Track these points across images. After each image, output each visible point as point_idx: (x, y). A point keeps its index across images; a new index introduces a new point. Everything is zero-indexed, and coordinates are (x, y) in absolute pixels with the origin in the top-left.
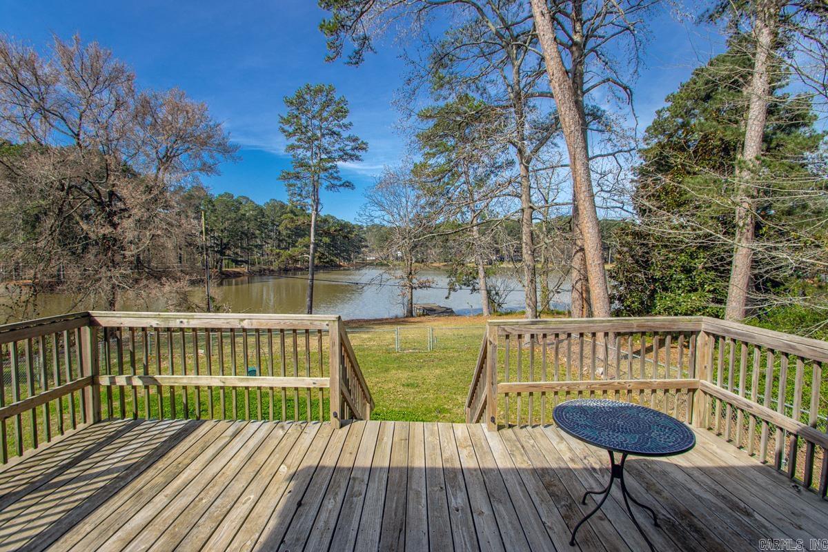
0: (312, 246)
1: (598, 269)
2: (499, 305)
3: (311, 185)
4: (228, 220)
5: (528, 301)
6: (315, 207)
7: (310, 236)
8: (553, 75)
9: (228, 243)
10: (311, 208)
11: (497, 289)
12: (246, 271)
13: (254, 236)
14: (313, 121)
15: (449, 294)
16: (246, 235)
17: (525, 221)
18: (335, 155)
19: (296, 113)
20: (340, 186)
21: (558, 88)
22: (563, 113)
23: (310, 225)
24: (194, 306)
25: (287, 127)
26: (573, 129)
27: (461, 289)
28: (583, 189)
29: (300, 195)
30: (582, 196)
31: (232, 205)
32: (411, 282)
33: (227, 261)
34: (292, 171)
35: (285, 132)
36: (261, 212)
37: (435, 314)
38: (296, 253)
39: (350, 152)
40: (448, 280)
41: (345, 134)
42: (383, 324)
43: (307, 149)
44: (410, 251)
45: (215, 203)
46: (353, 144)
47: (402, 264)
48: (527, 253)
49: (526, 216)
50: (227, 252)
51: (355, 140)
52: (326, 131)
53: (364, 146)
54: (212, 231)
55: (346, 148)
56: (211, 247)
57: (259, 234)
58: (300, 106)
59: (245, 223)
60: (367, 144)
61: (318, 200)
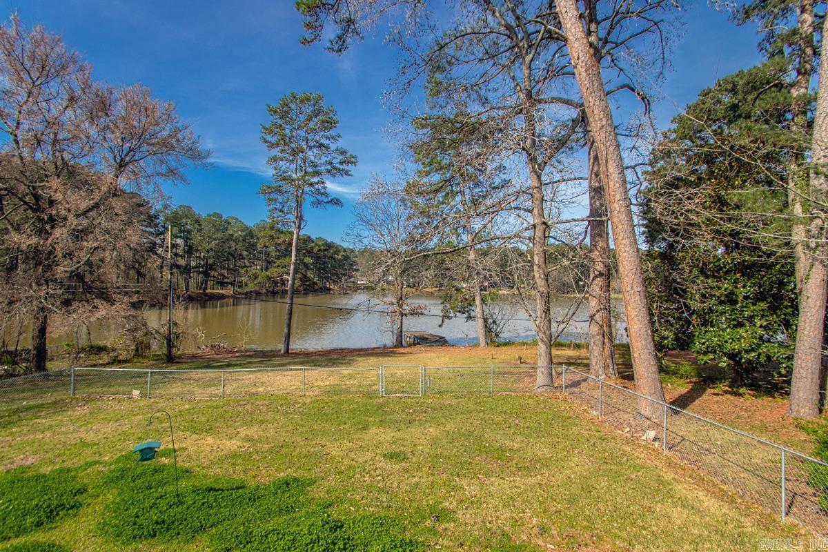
0: (292, 267)
1: (637, 298)
2: (497, 335)
3: (294, 200)
4: (214, 240)
5: (541, 335)
6: (297, 224)
7: (291, 257)
8: (578, 59)
9: (214, 264)
10: (293, 226)
11: (495, 317)
12: (232, 293)
13: (241, 257)
14: (299, 132)
15: (443, 321)
16: (233, 255)
17: (537, 239)
18: (323, 169)
19: (280, 122)
20: (328, 202)
21: (584, 74)
22: (591, 104)
23: (290, 244)
24: (154, 332)
25: (269, 138)
26: (604, 123)
27: (455, 316)
28: (618, 197)
29: (281, 211)
30: (616, 205)
31: (220, 225)
32: (402, 308)
33: (212, 282)
34: (274, 185)
35: (266, 142)
36: (251, 233)
37: (427, 343)
38: (275, 275)
39: (338, 166)
40: (441, 307)
41: (333, 147)
42: (369, 355)
43: (291, 162)
44: (400, 274)
45: (202, 222)
46: (341, 157)
47: (392, 288)
48: (540, 277)
49: (539, 234)
50: (212, 273)
51: (343, 153)
52: (313, 143)
53: (353, 159)
54: (197, 250)
55: (333, 161)
56: (195, 267)
57: (247, 255)
58: (284, 115)
59: (233, 244)
60: (355, 157)
61: (301, 216)
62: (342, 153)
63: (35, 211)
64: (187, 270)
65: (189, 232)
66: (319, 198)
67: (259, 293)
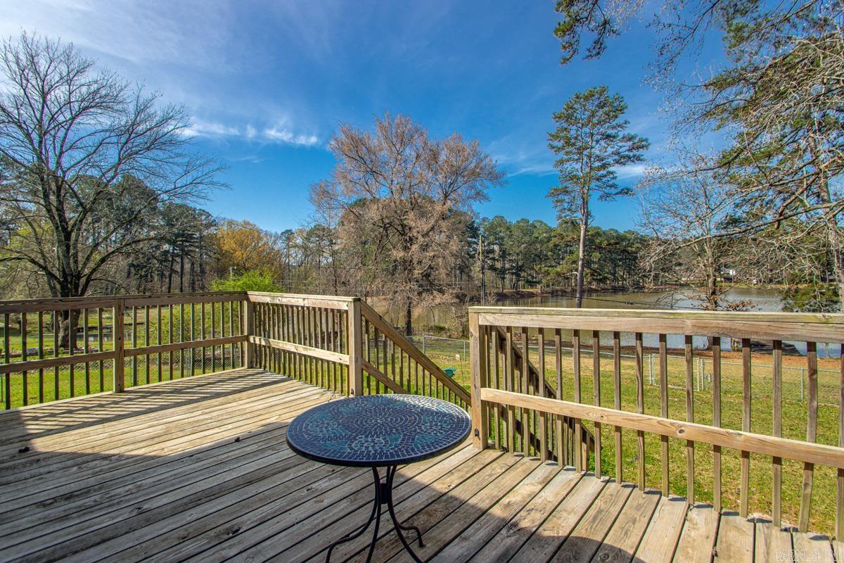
0: (580, 263)
3: (580, 198)
4: (523, 243)
6: (584, 221)
7: (579, 253)
9: (523, 265)
10: (581, 223)
12: (539, 291)
14: (584, 130)
16: (539, 257)
18: (610, 160)
19: (565, 125)
20: (617, 193)
23: (578, 241)
25: (555, 143)
29: (569, 210)
31: (527, 229)
33: (523, 282)
34: (560, 187)
35: (553, 148)
38: (565, 271)
39: (626, 153)
41: (620, 135)
43: (577, 161)
45: (512, 229)
46: (629, 144)
50: (523, 274)
52: (599, 137)
53: (643, 143)
54: (510, 254)
55: (620, 150)
56: (509, 269)
57: (552, 256)
58: (568, 118)
59: (538, 246)
60: (646, 140)
61: (587, 212)
62: (630, 140)
63: (402, 235)
64: (502, 272)
65: (502, 238)
66: (606, 191)
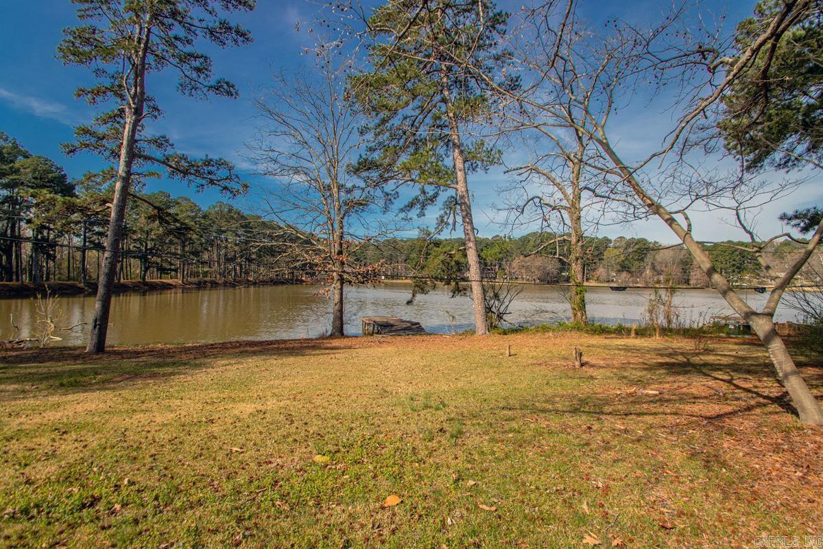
2: (500, 317)
27: (435, 288)
67: (217, 283)
